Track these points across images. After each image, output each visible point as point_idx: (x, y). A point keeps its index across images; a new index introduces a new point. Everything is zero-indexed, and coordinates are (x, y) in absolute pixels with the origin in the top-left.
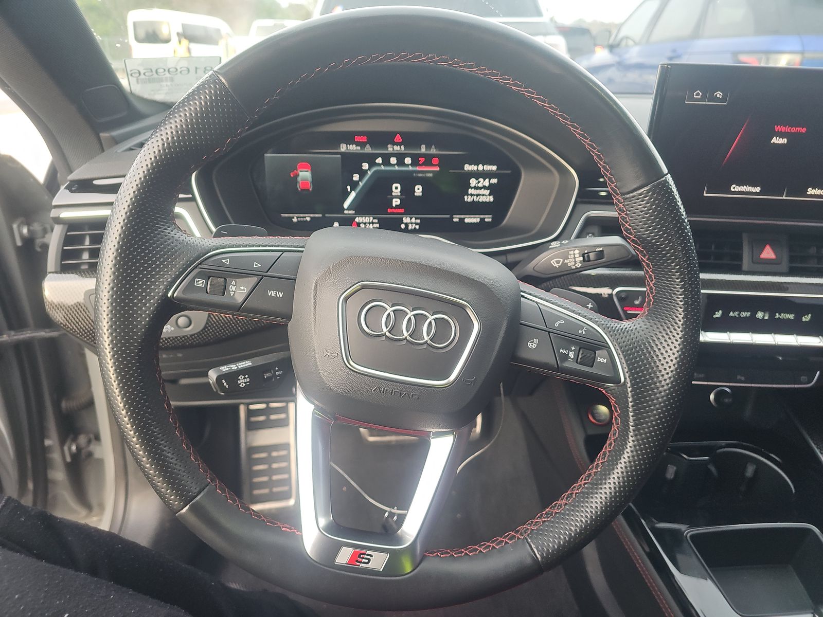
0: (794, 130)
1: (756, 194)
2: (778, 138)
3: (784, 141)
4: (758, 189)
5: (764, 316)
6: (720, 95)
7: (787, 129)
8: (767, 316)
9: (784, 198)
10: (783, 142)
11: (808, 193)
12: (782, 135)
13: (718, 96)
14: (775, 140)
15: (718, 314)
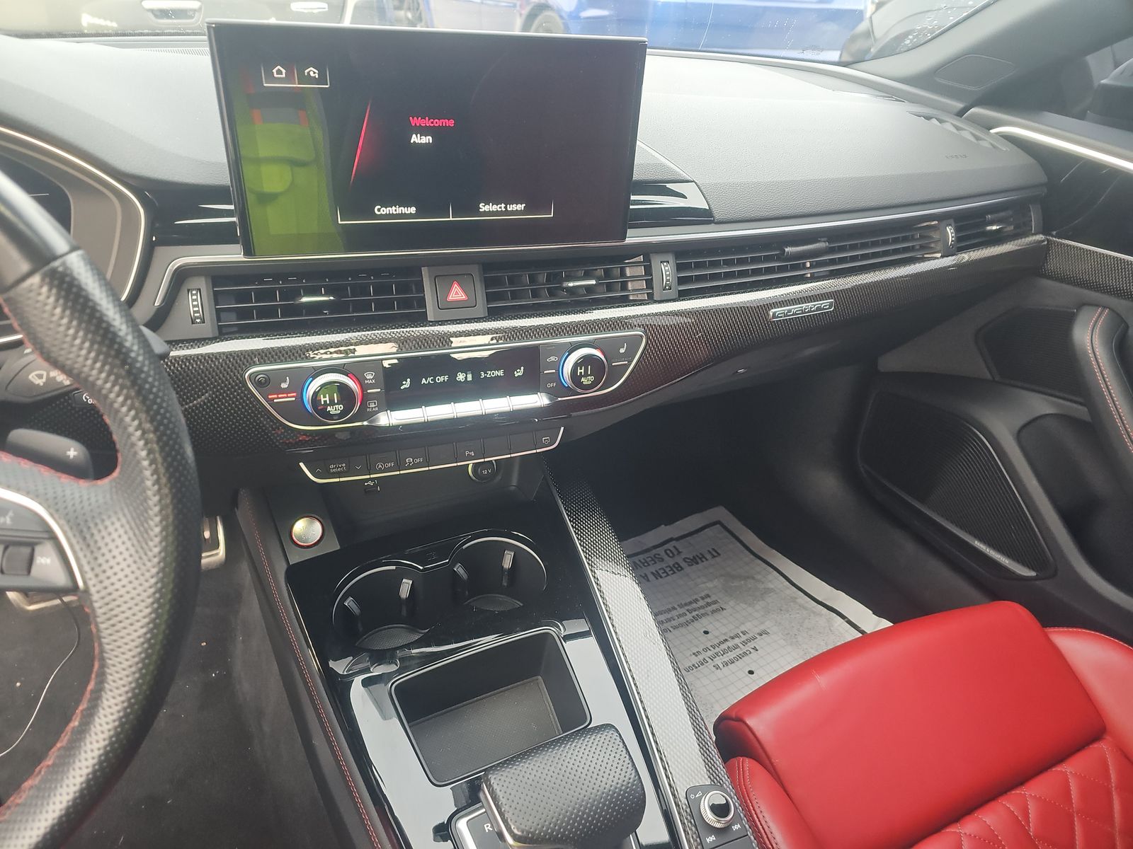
0: (437, 123)
1: (410, 216)
2: (419, 135)
3: (427, 139)
4: (413, 210)
5: (466, 378)
6: (314, 73)
7: (427, 122)
8: (470, 377)
9: (451, 219)
10: (427, 142)
11: (480, 210)
12: (423, 131)
13: (312, 74)
14: (415, 139)
15: (407, 384)
